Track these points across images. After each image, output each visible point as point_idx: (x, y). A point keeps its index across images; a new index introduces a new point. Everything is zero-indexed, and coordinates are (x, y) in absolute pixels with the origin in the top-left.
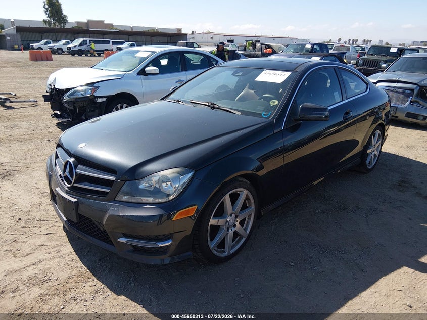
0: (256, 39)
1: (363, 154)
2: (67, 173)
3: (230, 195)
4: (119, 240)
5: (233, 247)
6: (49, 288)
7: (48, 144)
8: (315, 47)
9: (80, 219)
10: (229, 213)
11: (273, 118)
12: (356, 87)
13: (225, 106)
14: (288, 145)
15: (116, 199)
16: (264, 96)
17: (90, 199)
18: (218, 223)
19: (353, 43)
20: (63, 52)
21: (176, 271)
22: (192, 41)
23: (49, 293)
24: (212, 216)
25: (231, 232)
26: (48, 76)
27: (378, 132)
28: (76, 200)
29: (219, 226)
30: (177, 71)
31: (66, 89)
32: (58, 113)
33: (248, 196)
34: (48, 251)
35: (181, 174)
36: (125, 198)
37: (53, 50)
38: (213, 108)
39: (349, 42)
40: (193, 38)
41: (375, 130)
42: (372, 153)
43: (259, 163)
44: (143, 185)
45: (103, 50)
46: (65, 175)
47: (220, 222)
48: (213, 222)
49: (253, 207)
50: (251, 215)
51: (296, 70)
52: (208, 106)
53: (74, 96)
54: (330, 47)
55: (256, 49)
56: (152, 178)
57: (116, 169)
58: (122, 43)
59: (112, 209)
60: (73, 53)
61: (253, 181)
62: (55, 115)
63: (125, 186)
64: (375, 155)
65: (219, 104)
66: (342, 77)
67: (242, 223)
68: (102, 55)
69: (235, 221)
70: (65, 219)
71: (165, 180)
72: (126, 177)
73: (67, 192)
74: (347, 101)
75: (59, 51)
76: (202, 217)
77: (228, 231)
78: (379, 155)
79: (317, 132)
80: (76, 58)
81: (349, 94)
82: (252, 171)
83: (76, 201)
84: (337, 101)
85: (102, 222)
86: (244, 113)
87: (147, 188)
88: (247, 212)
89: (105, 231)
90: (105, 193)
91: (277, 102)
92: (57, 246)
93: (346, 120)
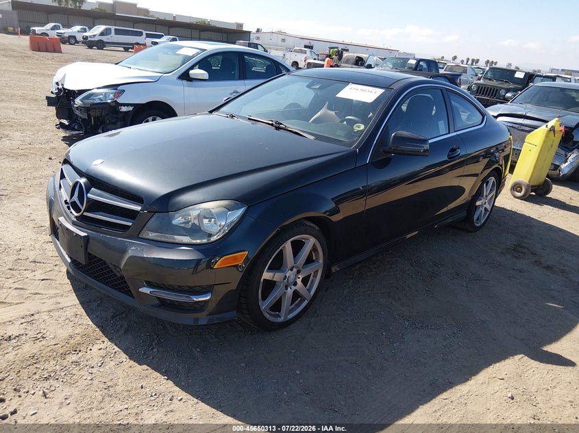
0: (343, 47)
1: (470, 206)
2: (75, 198)
3: (292, 242)
4: (140, 290)
5: (291, 311)
6: (43, 348)
7: (49, 164)
8: (421, 63)
9: (90, 259)
10: (289, 266)
11: (356, 147)
12: (469, 118)
13: (295, 127)
14: (373, 185)
15: (140, 236)
16: (348, 119)
17: (104, 234)
18: (273, 277)
19: (472, 64)
20: (77, 42)
21: (214, 337)
22: (256, 41)
23: (42, 355)
24: (267, 268)
25: (290, 291)
26: (54, 73)
27: (492, 179)
28: (86, 234)
29: (275, 282)
30: (232, 78)
31: (79, 91)
32: (66, 122)
33: (316, 246)
34: (43, 301)
35: (230, 209)
36: (152, 235)
37: (63, 38)
38: (278, 128)
39: (468, 61)
40: (258, 38)
41: (489, 176)
42: (482, 206)
43: (333, 205)
44: (178, 220)
45: (133, 44)
46: (72, 200)
47: (277, 276)
48: (267, 275)
49: (321, 261)
50: (317, 271)
51: (391, 87)
52: (272, 125)
53: (90, 101)
54: (441, 66)
55: (343, 60)
56: (191, 212)
57: (143, 196)
58: (160, 37)
59: (133, 248)
60: (90, 44)
61: (323, 227)
62: (62, 126)
63: (153, 219)
64: (486, 209)
65: (286, 123)
66: (451, 103)
67: (305, 281)
68: (130, 50)
69: (296, 277)
70: (69, 260)
71: (209, 215)
72: (155, 208)
73: (74, 224)
74: (455, 134)
75: (71, 40)
76: (253, 268)
77: (287, 289)
78: (492, 209)
79: (412, 171)
80: (94, 52)
81: (458, 126)
82: (324, 213)
83: (86, 236)
84: (441, 133)
85: (120, 265)
86: (318, 137)
87: (182, 225)
88: (312, 267)
89: (122, 278)
90: (126, 228)
91: (362, 127)
92: (56, 296)
93: (451, 158)
